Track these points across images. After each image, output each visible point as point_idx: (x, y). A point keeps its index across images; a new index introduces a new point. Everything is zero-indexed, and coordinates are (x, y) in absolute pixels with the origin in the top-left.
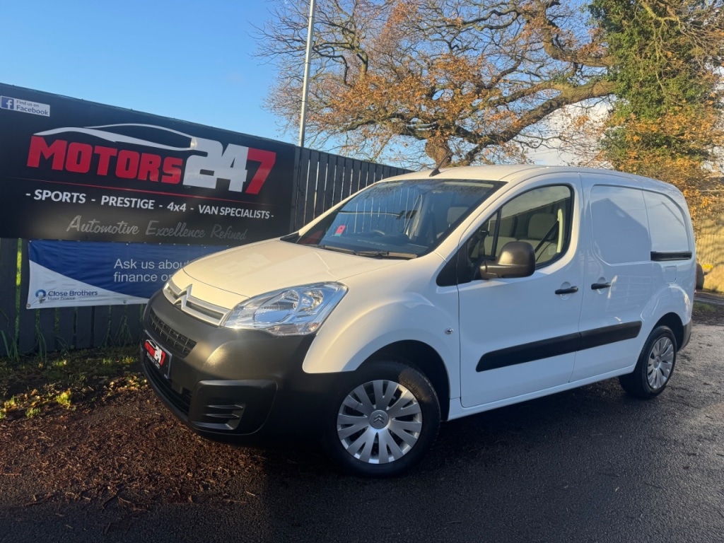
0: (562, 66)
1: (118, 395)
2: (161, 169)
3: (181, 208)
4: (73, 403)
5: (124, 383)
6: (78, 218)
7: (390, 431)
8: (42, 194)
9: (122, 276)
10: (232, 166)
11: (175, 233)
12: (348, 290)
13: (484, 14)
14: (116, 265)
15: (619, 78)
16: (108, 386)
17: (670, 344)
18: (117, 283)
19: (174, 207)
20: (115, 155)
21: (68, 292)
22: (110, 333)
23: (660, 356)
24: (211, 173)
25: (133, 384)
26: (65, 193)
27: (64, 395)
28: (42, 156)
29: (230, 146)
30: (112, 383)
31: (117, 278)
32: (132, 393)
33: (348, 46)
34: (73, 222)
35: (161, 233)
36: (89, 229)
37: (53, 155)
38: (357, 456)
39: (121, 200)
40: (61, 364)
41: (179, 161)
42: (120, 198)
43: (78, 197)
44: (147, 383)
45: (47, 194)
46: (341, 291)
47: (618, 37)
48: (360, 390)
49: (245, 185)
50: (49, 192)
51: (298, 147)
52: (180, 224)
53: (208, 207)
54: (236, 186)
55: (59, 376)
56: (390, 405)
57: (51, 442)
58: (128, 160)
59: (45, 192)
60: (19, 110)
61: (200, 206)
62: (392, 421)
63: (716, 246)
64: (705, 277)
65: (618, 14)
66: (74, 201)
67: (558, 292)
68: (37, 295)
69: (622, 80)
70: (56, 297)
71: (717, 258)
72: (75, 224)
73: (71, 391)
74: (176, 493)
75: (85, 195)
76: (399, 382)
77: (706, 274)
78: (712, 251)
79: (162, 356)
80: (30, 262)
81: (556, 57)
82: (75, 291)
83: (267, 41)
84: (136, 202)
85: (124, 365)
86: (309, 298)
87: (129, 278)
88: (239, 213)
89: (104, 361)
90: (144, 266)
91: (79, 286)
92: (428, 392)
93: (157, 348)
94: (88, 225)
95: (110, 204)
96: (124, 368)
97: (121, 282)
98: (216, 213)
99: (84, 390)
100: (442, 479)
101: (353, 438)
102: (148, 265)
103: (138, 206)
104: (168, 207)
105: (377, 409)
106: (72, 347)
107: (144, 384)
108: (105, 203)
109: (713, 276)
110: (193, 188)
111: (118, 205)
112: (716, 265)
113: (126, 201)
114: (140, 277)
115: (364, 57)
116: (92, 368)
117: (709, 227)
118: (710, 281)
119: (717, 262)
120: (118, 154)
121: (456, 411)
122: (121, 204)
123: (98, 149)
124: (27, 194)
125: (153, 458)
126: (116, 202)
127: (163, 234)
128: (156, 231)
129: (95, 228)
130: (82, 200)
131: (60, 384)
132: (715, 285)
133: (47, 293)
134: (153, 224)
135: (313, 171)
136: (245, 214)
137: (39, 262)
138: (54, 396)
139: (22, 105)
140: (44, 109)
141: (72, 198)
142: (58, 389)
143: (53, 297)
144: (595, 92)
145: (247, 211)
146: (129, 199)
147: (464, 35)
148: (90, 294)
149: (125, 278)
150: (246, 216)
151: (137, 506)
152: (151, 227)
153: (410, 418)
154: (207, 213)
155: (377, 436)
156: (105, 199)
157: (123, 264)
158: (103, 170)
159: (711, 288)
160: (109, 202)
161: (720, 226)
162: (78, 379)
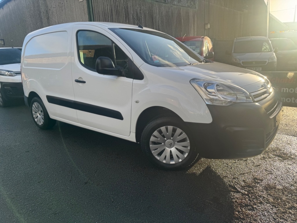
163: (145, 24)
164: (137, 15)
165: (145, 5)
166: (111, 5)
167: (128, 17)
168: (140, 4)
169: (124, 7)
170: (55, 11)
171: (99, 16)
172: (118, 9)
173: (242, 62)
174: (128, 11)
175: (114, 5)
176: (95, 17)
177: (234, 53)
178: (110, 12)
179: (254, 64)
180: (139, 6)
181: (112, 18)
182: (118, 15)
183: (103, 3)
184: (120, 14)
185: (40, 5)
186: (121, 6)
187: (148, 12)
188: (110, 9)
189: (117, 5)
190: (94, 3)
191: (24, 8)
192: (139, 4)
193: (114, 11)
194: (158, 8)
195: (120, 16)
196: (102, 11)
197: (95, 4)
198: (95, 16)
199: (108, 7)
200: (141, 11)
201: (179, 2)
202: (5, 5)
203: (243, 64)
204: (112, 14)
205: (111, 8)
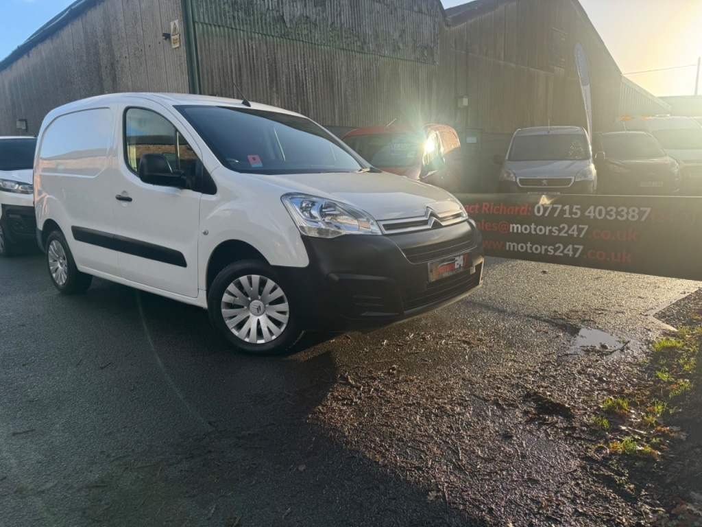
163: (316, 95)
164: (296, 76)
165: (316, 57)
166: (239, 56)
167: (277, 81)
168: (304, 54)
169: (268, 60)
170: (127, 66)
171: (212, 77)
172: (254, 63)
173: (520, 179)
174: (276, 69)
175: (246, 57)
176: (203, 80)
177: (509, 159)
178: (236, 69)
179: (545, 185)
180: (301, 58)
181: (241, 83)
182: (255, 75)
183: (222, 52)
184: (258, 74)
185: (101, 51)
186: (261, 58)
187: (321, 71)
188: (235, 64)
189: (251, 56)
190: (201, 51)
191: (69, 56)
192: (301, 54)
193: (246, 67)
194: (345, 64)
195: (259, 77)
196: (219, 69)
197: (204, 53)
198: (203, 77)
199: (231, 60)
200: (306, 69)
201: (394, 51)
202: (34, 49)
203: (522, 185)
204: (240, 74)
205: (239, 62)
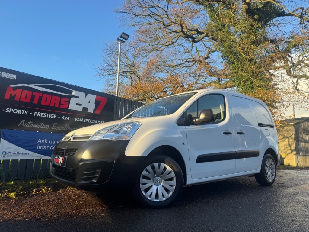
0: (214, 79)
1: (37, 194)
2: (60, 102)
3: (67, 119)
4: (16, 196)
5: (40, 190)
6: (24, 121)
7: (163, 186)
8: (9, 110)
9: (41, 146)
10: (89, 102)
11: (64, 129)
12: (142, 124)
13: (183, 62)
14: (39, 141)
15: (236, 80)
16: (33, 191)
17: (272, 162)
18: (38, 149)
19: (65, 118)
20: (41, 96)
21: (16, 153)
22: (34, 173)
23: (269, 167)
24: (80, 105)
25: (44, 190)
26: (19, 110)
27: (13, 194)
28: (11, 94)
29: (89, 95)
30: (35, 190)
31: (39, 147)
32: (43, 194)
33: (132, 72)
34: (21, 122)
35: (59, 128)
36: (28, 125)
37: (16, 94)
38: (149, 198)
39: (43, 114)
40: (11, 183)
41: (68, 100)
42: (42, 113)
43: (24, 112)
44: (51, 190)
45: (11, 110)
46: (139, 124)
47: (233, 66)
48: (149, 168)
49: (94, 110)
50: (13, 109)
51: (116, 96)
52: (67, 125)
53: (79, 118)
54: (91, 111)
55: (10, 187)
56: (162, 174)
57: (8, 207)
58: (47, 98)
59: (11, 109)
60: (4, 76)
61: (75, 118)
62: (163, 181)
63: (286, 146)
64: (284, 160)
65: (232, 58)
66: (23, 113)
67: (224, 133)
68: (2, 154)
69: (237, 81)
70: (11, 155)
71: (287, 151)
72: (22, 123)
73: (16, 193)
74: (68, 216)
75: (27, 111)
76: (165, 163)
77: (284, 158)
78: (284, 149)
79: (63, 159)
80: (1, 139)
81: (211, 76)
82: (19, 152)
83: (100, 72)
84: (49, 115)
85: (40, 184)
86: (126, 128)
87: (44, 147)
88: (92, 121)
89: (31, 183)
90: (51, 142)
91: (21, 150)
92: (177, 168)
93: (60, 157)
94: (28, 124)
95: (38, 116)
96: (40, 185)
97: (40, 149)
98: (82, 121)
99: (21, 193)
100: (187, 207)
101: (147, 190)
102: (52, 142)
103: (49, 117)
104: (62, 118)
105: (157, 176)
106: (16, 178)
107: (49, 190)
108: (35, 115)
109: (287, 159)
110: (73, 110)
111: (41, 116)
112: (287, 155)
113: (44, 115)
114: (48, 147)
115: (139, 77)
116: (25, 185)
117: (281, 139)
118: (286, 161)
119: (287, 153)
120: (42, 95)
121: (190, 181)
122: (42, 115)
123: (34, 93)
124: (3, 110)
125: (56, 209)
126: (40, 115)
127: (59, 129)
128: (56, 128)
129: (31, 125)
130: (26, 113)
131: (11, 190)
132: (289, 163)
133: (7, 153)
134: (55, 125)
135: (122, 106)
136: (94, 122)
137: (5, 139)
138: (7, 195)
139: (5, 75)
140: (14, 77)
141: (22, 112)
142: (9, 192)
143: (9, 155)
144: (228, 86)
145: (95, 121)
146: (46, 114)
147: (176, 71)
148: (26, 154)
149: (42, 147)
150: (94, 123)
151: (50, 220)
152: (54, 126)
153: (171, 179)
154: (78, 121)
155: (157, 189)
156: (36, 113)
157: (42, 142)
158: (36, 102)
159: (287, 164)
160: (37, 115)
161: (285, 138)
162: (19, 188)
